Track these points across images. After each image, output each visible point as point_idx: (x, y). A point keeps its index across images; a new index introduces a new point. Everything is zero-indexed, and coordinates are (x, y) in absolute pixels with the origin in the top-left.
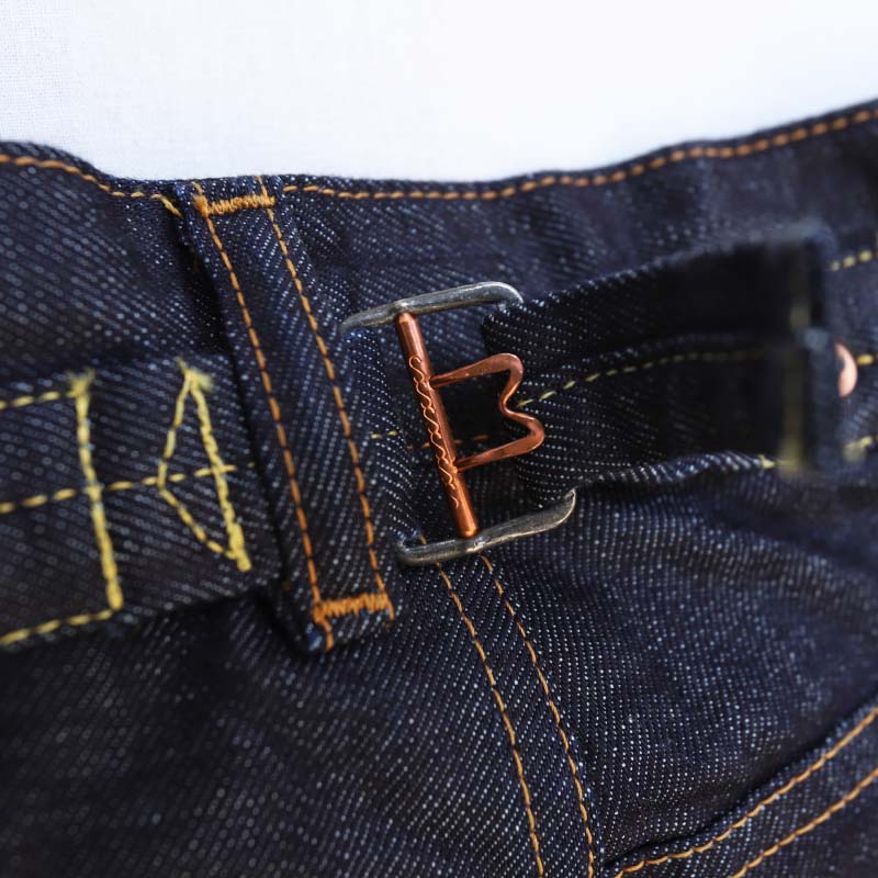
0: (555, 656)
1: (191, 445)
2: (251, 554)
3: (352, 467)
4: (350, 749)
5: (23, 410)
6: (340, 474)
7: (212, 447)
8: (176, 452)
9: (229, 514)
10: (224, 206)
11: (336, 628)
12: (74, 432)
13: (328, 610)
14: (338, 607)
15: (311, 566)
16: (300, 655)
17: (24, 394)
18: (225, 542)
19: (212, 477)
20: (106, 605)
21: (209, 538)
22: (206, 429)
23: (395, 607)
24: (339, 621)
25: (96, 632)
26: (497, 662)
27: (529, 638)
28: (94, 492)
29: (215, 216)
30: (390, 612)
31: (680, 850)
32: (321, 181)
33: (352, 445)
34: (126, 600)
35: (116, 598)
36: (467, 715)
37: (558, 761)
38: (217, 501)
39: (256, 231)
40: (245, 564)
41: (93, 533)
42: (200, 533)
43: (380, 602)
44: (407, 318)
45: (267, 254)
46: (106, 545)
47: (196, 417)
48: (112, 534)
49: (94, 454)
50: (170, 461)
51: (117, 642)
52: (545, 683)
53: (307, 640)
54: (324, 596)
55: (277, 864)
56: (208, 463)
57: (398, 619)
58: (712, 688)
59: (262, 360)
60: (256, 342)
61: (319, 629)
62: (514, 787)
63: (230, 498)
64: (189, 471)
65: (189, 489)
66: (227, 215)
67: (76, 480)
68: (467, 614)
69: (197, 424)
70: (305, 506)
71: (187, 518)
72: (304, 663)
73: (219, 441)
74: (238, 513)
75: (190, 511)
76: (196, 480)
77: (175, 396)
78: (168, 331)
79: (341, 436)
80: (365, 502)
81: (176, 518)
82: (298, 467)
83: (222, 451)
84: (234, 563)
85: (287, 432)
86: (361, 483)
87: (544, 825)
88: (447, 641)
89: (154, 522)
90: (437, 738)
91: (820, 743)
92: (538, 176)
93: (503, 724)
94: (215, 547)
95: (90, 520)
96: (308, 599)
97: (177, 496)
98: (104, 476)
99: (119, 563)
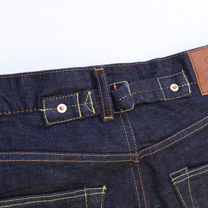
0: (133, 124)
1: (89, 100)
2: (95, 112)
3: (110, 103)
4: (107, 133)
5: (72, 96)
6: (108, 104)
7: (91, 100)
8: (87, 101)
9: (93, 108)
10: (98, 70)
11: (106, 120)
12: (77, 99)
13: (106, 118)
14: (107, 118)
15: (104, 113)
16: (102, 122)
17: (72, 95)
18: (92, 111)
19: (91, 103)
20: (80, 117)
21: (91, 110)
22: (91, 98)
23: (113, 118)
24: (107, 119)
25: (79, 119)
26: (125, 124)
27: (129, 122)
28: (79, 105)
29: (97, 71)
30: (113, 119)
31: (148, 148)
32: (110, 65)
33: (110, 101)
34: (82, 116)
35: (81, 116)
36: (121, 130)
37: (131, 136)
38: (91, 106)
39: (101, 74)
40: (95, 113)
41: (78, 109)
42: (89, 109)
43: (112, 117)
44: (114, 85)
45: (102, 77)
46: (80, 110)
47: (89, 97)
48: (80, 109)
49: (79, 101)
50: (87, 102)
51: (81, 120)
52: (131, 127)
53: (103, 121)
54: (106, 116)
55: (99, 144)
56: (91, 102)
57: (114, 119)
58: (154, 129)
59: (101, 90)
60: (100, 88)
61: (105, 120)
62: (126, 138)
63: (93, 106)
64: (89, 103)
65: (88, 105)
66: (98, 71)
67: (77, 104)
68: (122, 119)
69: (90, 98)
70: (104, 107)
71: (88, 108)
72: (103, 123)
73: (92, 100)
74: (94, 107)
75: (88, 107)
76: (89, 104)
77: (87, 95)
78: (87, 87)
79: (109, 100)
80: (111, 107)
81: (87, 108)
82: (104, 102)
83: (92, 101)
84: (93, 113)
85: (103, 99)
86: (110, 105)
87: (130, 143)
88: (119, 122)
89: (85, 108)
90: (117, 132)
91: (169, 137)
92: (138, 63)
93: (125, 131)
94: (91, 111)
95: (78, 108)
96: (104, 117)
97: (87, 106)
98: (80, 103)
99: (81, 112)
